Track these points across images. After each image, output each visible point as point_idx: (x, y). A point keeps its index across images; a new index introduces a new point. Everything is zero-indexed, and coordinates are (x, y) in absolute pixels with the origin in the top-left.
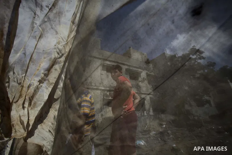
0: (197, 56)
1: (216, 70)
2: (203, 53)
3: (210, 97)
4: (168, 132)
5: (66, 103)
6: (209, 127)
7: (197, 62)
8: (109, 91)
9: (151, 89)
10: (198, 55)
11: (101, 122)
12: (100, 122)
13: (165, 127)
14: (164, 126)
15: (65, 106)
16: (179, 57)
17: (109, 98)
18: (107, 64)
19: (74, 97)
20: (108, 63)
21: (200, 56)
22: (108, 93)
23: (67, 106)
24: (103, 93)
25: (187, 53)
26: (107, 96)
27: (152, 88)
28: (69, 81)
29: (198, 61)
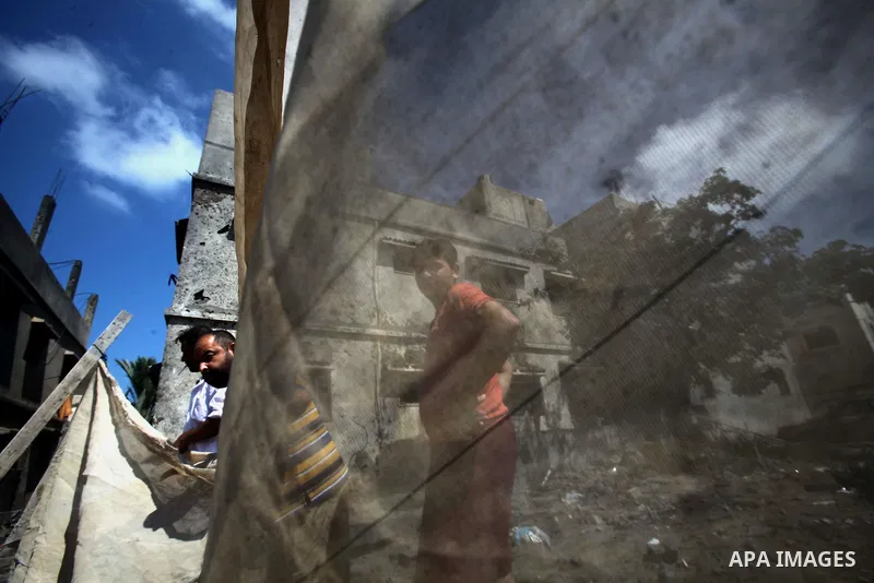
0: (733, 208)
1: (802, 259)
2: (754, 196)
3: (783, 357)
4: (630, 491)
5: (260, 372)
6: (782, 470)
7: (733, 226)
8: (406, 341)
9: (562, 332)
10: (738, 202)
11: (377, 459)
12: (374, 459)
13: (619, 475)
14: (615, 469)
15: (257, 385)
16: (665, 212)
17: (407, 367)
18: (395, 240)
19: (294, 347)
20: (399, 235)
21: (743, 205)
22: (402, 351)
23: (267, 384)
24: (382, 348)
25: (696, 194)
26: (398, 362)
27: (567, 327)
28: (271, 280)
29: (736, 226)
